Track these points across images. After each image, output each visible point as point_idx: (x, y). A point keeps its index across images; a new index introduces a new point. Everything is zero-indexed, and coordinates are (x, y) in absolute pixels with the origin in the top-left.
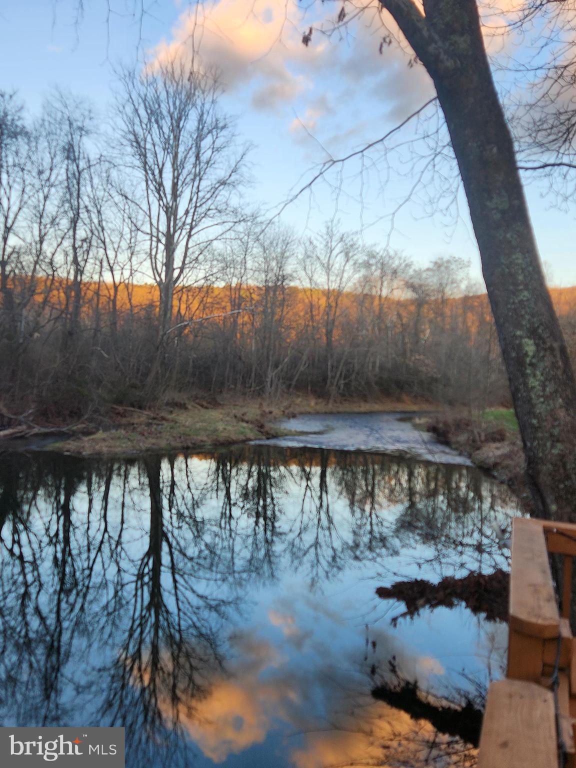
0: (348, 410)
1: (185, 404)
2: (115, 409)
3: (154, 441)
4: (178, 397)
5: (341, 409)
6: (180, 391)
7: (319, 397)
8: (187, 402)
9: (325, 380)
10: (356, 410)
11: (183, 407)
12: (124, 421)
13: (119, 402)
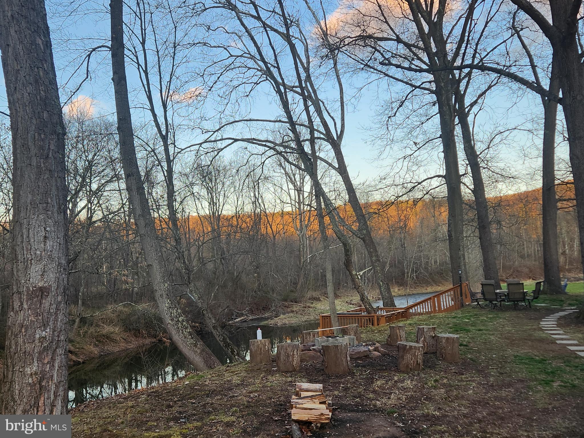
0: (420, 292)
1: (319, 298)
2: (284, 304)
3: (307, 317)
4: (316, 294)
5: (414, 292)
6: (315, 291)
7: (401, 285)
8: (320, 296)
9: (403, 274)
10: (424, 291)
11: (318, 300)
12: (289, 310)
13: (285, 300)
